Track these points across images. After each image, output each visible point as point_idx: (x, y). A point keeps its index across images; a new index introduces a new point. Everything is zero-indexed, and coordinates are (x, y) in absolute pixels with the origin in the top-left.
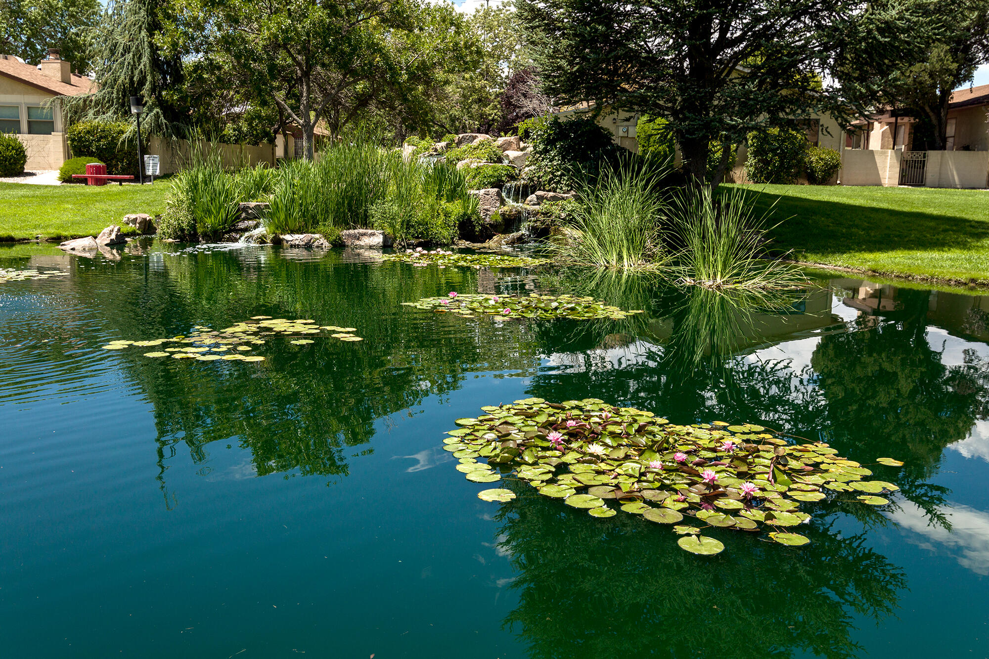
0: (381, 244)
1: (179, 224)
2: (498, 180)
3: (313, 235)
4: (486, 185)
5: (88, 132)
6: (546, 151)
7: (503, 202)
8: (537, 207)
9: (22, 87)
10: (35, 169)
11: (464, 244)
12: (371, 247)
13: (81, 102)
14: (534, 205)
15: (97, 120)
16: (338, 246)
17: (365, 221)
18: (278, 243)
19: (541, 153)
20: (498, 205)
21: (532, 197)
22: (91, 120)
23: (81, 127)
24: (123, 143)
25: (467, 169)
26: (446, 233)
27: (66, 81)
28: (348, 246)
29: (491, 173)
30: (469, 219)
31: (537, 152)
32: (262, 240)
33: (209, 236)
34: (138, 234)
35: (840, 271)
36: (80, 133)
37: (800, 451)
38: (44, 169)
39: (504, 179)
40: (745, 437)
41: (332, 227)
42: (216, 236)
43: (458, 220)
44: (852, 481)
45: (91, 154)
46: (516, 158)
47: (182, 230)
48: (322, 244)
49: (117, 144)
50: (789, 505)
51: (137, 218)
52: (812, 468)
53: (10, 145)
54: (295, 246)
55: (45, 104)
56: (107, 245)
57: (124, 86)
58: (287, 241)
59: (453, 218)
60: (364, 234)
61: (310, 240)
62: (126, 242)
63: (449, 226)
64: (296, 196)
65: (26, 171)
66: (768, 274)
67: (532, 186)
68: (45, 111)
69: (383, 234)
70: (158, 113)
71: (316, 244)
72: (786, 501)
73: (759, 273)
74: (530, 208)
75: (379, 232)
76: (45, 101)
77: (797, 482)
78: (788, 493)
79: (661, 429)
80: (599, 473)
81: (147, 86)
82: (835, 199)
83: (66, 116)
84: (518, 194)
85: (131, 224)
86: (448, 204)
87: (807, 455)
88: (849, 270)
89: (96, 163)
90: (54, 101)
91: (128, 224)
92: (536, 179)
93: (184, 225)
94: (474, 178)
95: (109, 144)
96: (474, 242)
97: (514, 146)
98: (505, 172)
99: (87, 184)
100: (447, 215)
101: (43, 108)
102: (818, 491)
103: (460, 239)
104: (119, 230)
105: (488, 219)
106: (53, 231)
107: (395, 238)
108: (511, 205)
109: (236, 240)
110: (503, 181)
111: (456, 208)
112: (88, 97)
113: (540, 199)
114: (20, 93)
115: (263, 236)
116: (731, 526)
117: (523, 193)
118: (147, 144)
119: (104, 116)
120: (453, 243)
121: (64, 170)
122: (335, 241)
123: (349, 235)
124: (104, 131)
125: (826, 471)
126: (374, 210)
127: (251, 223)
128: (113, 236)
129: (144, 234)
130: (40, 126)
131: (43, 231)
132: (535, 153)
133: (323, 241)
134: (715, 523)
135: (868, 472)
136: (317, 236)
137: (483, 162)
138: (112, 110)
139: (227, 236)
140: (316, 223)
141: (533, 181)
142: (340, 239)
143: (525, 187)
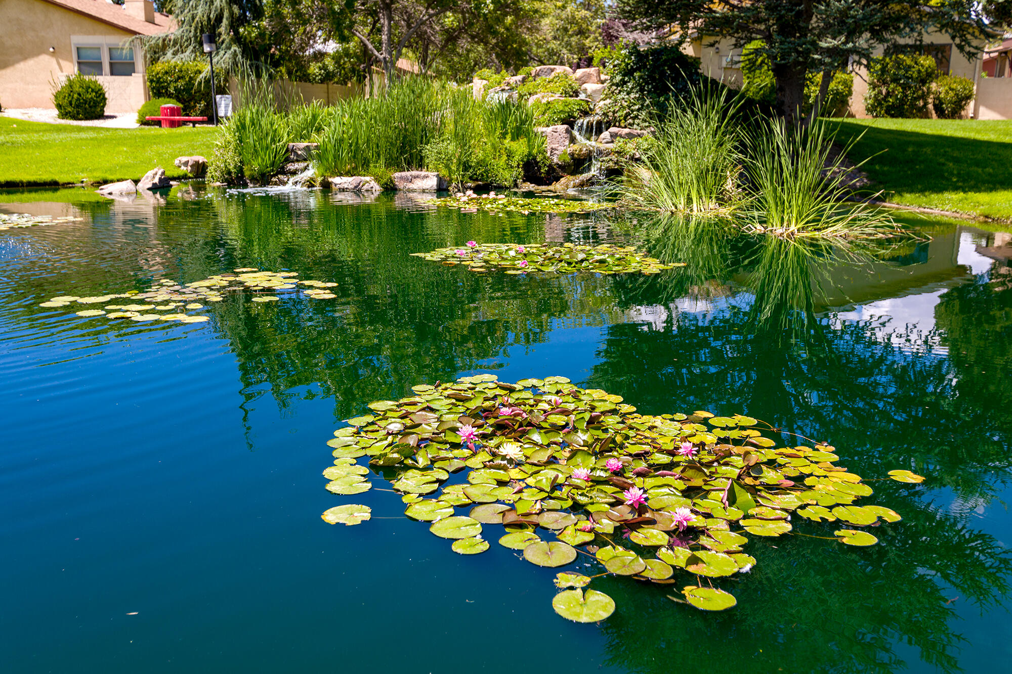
0: (435, 187)
1: (226, 167)
2: (569, 115)
3: (363, 178)
4: (556, 121)
5: (166, 73)
6: (623, 83)
7: (573, 140)
8: (610, 146)
9: (102, 27)
10: (117, 112)
11: (529, 187)
12: (424, 191)
13: (160, 41)
14: (607, 143)
15: (173, 61)
16: (390, 189)
17: (418, 162)
18: (326, 187)
19: (617, 85)
20: (567, 143)
21: (606, 135)
22: (170, 60)
23: (159, 67)
24: (200, 83)
25: (537, 105)
26: (507, 175)
27: (150, 20)
28: (400, 190)
29: (561, 108)
30: (535, 159)
31: (613, 84)
32: (310, 184)
33: (256, 179)
34: (190, 178)
35: (947, 216)
36: (158, 74)
37: (788, 456)
38: (126, 111)
39: (575, 114)
40: (724, 434)
41: (383, 169)
42: (263, 179)
43: (522, 161)
44: (838, 505)
45: (170, 96)
46: (595, 92)
47: (229, 173)
48: (372, 188)
49: (194, 85)
50: (735, 541)
51: (188, 161)
52: (792, 483)
53: (89, 87)
54: (343, 189)
55: (124, 45)
56: (149, 189)
57: (202, 23)
58: (336, 185)
59: (517, 158)
60: (417, 177)
61: (359, 184)
62: (171, 186)
63: (512, 167)
64: (345, 136)
65: (106, 114)
66: (851, 220)
67: (607, 122)
68: (124, 51)
69: (437, 176)
70: (235, 51)
71: (365, 187)
72: (733, 534)
73: (841, 219)
74: (603, 146)
75: (433, 174)
76: (123, 41)
77: (761, 505)
78: (742, 523)
79: (620, 420)
80: (501, 483)
81: (225, 22)
82: (960, 134)
83: (145, 57)
84: (591, 131)
85: (183, 167)
86: (512, 143)
87: (795, 462)
88: (958, 215)
89: (171, 104)
90: (133, 41)
91: (180, 167)
92: (610, 114)
93: (231, 167)
94: (544, 114)
95: (187, 84)
96: (539, 185)
97: (594, 79)
98: (577, 107)
99: (160, 126)
100: (510, 155)
101: (122, 49)
102: (785, 519)
103: (524, 181)
104: (163, 173)
105: (555, 160)
106: (98, 175)
107: (451, 180)
108: (584, 143)
109: (284, 183)
110: (574, 118)
111: (520, 148)
112: (167, 36)
113: (614, 136)
114: (101, 34)
115: (312, 179)
116: (636, 575)
117: (596, 129)
118: (225, 85)
119: (182, 56)
120: (516, 185)
121: (141, 113)
122: (386, 184)
123: (401, 178)
124: (181, 71)
125: (810, 488)
126: (430, 151)
127: (302, 165)
128: (156, 180)
129: (196, 177)
130: (122, 68)
131: (90, 174)
132: (611, 86)
133: (373, 183)
134: (614, 569)
135: (867, 491)
136: (367, 179)
137: (556, 96)
138: (191, 48)
139: (274, 179)
140: (366, 164)
141: (608, 116)
142: (392, 182)
143: (599, 123)
